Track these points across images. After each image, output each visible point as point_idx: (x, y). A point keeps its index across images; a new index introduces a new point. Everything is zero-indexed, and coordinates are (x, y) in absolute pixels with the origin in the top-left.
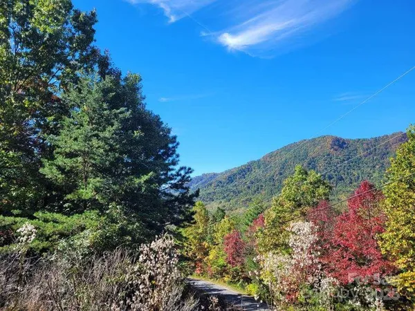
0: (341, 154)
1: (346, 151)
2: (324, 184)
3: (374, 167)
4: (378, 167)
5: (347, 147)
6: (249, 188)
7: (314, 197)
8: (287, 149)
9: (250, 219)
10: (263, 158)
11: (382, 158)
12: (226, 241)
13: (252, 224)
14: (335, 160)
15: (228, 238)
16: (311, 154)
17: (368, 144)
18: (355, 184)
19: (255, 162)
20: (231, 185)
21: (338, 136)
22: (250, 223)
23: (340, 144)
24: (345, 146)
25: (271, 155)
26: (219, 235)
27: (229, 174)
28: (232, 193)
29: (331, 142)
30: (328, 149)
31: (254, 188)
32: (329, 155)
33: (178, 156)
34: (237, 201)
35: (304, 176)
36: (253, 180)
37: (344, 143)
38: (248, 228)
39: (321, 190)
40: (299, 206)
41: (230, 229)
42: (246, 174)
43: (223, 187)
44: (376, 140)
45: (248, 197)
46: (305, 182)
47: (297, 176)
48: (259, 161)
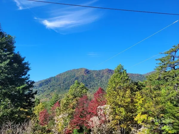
0: (88, 76)
1: (89, 74)
2: (85, 88)
3: (99, 81)
4: (100, 81)
5: (90, 73)
6: (49, 89)
7: (82, 93)
8: (67, 72)
9: (53, 103)
10: (57, 76)
11: (101, 78)
12: (40, 115)
13: (53, 106)
14: (85, 78)
15: (41, 113)
16: (77, 75)
17: (97, 72)
18: (92, 87)
19: (53, 77)
20: (41, 88)
21: (87, 69)
22: (52, 105)
23: (87, 72)
24: (89, 72)
25: (60, 75)
26: (36, 111)
27: (40, 83)
28: (41, 91)
29: (84, 71)
30: (83, 74)
31: (51, 89)
32: (83, 76)
33: (29, 75)
34: (43, 95)
35: (78, 85)
36: (51, 85)
37: (89, 71)
38: (51, 108)
39: (84, 91)
40: (76, 97)
41: (42, 109)
42: (48, 83)
43: (36, 88)
44: (100, 71)
45: (48, 93)
46: (78, 87)
47: (75, 85)
48: (55, 77)
